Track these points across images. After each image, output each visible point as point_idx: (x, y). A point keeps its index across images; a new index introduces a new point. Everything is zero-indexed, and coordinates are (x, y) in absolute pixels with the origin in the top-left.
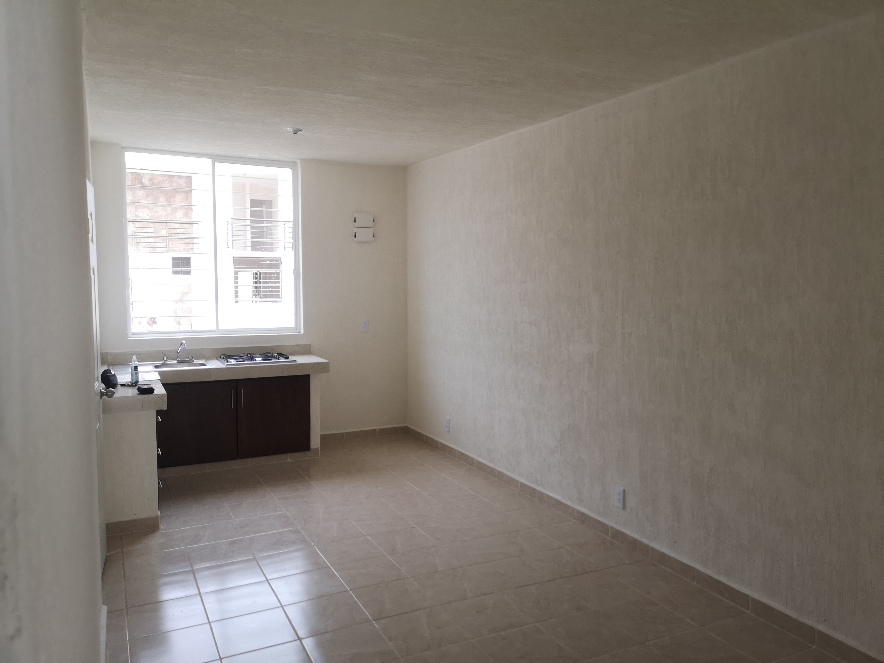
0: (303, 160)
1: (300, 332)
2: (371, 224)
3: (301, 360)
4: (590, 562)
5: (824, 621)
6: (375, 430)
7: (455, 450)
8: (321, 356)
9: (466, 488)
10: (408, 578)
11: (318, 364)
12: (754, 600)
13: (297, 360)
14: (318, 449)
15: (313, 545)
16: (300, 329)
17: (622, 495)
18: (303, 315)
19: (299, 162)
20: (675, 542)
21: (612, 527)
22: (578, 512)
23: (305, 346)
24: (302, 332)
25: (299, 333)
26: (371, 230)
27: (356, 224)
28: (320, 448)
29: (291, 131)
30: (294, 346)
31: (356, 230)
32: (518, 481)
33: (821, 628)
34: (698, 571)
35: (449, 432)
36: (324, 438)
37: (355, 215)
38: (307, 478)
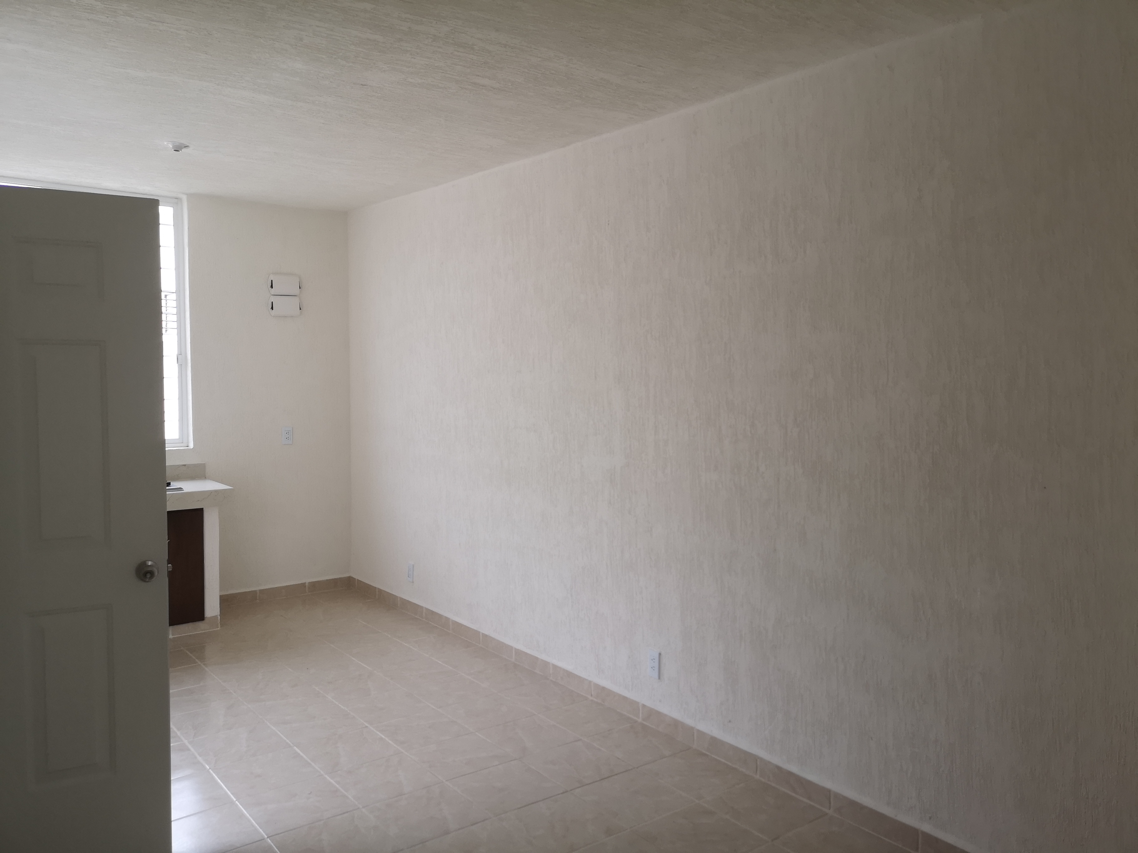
0: (191, 196)
1: (188, 446)
2: (297, 291)
3: (189, 487)
4: (618, 758)
5: (930, 818)
6: (303, 585)
7: (422, 607)
8: (222, 482)
9: (440, 662)
10: (359, 808)
11: (216, 491)
12: (837, 796)
13: (183, 488)
14: (216, 617)
15: (208, 768)
16: (188, 442)
17: (657, 661)
18: (192, 421)
19: (184, 198)
20: (730, 721)
21: (644, 706)
22: (597, 686)
23: (195, 466)
24: (191, 446)
25: (186, 448)
26: (296, 301)
27: (273, 291)
28: (220, 615)
29: (171, 147)
30: (179, 466)
31: (273, 299)
32: (512, 647)
33: (926, 828)
34: (762, 759)
35: (413, 582)
36: (225, 601)
37: (272, 277)
38: (200, 663)
